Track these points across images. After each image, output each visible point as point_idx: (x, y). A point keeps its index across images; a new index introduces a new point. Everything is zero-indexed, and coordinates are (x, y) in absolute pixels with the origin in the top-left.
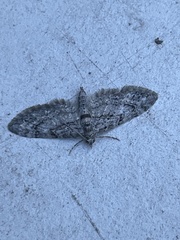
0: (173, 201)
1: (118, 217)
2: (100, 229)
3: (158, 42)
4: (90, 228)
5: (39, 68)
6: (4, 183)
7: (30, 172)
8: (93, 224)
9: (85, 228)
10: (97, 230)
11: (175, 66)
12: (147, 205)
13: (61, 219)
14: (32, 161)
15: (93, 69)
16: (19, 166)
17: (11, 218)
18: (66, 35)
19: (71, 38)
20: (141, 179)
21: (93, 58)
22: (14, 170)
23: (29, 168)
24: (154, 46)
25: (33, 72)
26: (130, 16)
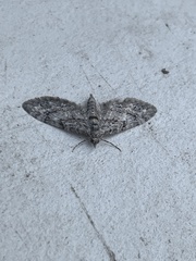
0: (168, 208)
1: (114, 215)
2: (95, 223)
3: (164, 72)
4: (85, 220)
5: (53, 74)
6: (6, 166)
7: (33, 160)
8: (89, 217)
9: (80, 219)
10: (92, 222)
11: (178, 94)
12: (143, 208)
13: (58, 206)
14: (36, 151)
15: (102, 83)
16: (22, 153)
17: (9, 198)
18: (82, 52)
19: (86, 55)
20: (139, 183)
21: (104, 74)
22: (18, 156)
23: (32, 157)
24: (161, 74)
25: (46, 75)
26: (141, 47)
